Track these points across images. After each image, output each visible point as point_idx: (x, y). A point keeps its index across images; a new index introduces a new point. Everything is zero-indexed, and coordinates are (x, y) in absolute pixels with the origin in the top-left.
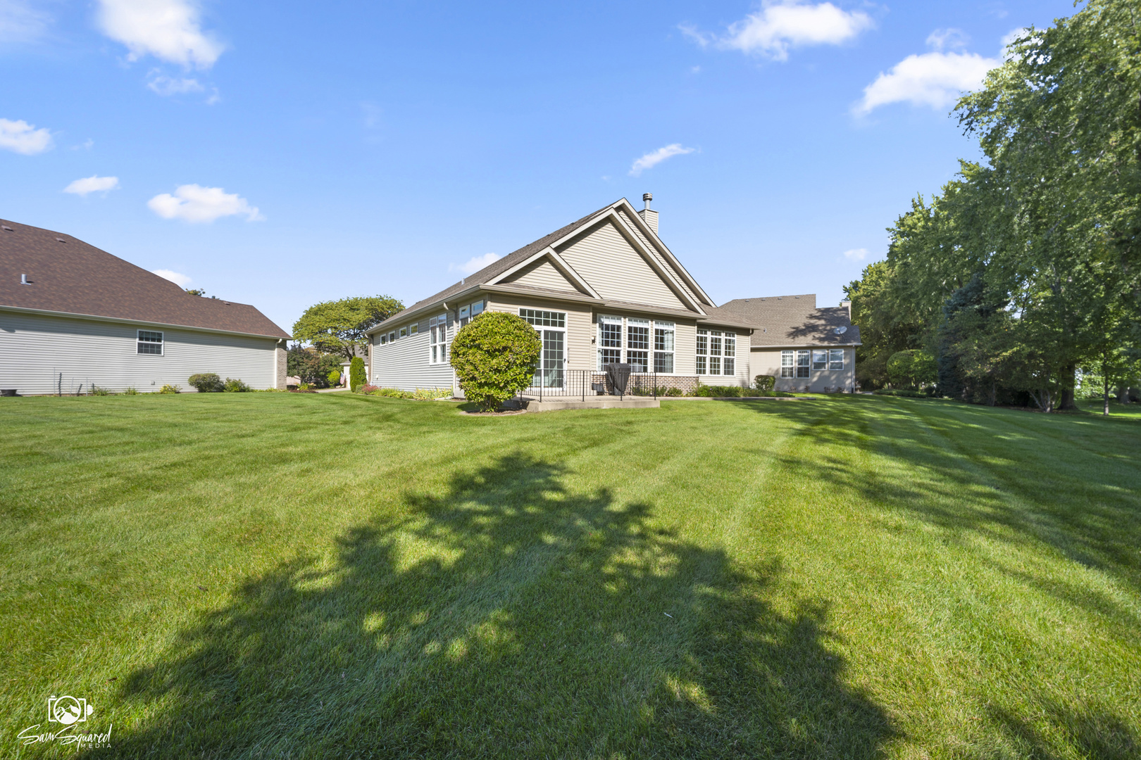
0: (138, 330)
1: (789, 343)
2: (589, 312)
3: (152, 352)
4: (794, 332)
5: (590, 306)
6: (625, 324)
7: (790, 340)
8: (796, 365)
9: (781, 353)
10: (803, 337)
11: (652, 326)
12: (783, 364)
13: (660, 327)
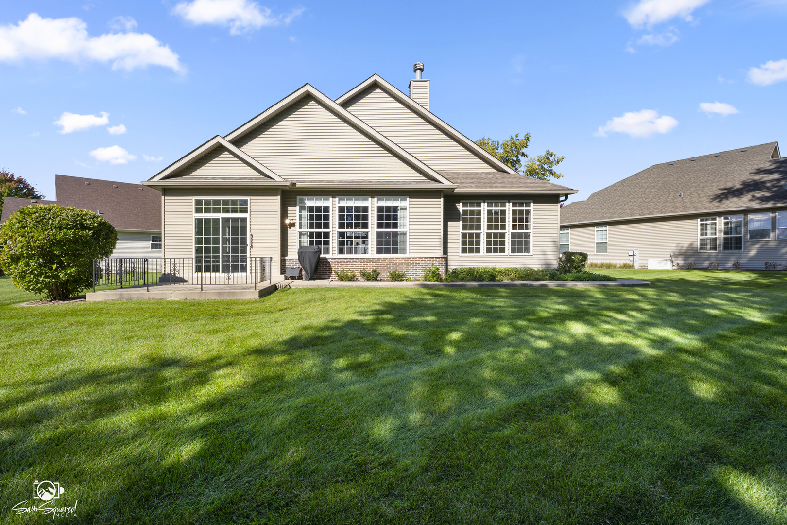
0: (151, 236)
1: (710, 208)
2: (277, 195)
3: (157, 248)
4: (723, 194)
5: (277, 189)
6: (334, 205)
7: (715, 204)
8: (720, 236)
9: (699, 221)
10: (735, 199)
11: (372, 205)
12: (702, 234)
13: (384, 203)
